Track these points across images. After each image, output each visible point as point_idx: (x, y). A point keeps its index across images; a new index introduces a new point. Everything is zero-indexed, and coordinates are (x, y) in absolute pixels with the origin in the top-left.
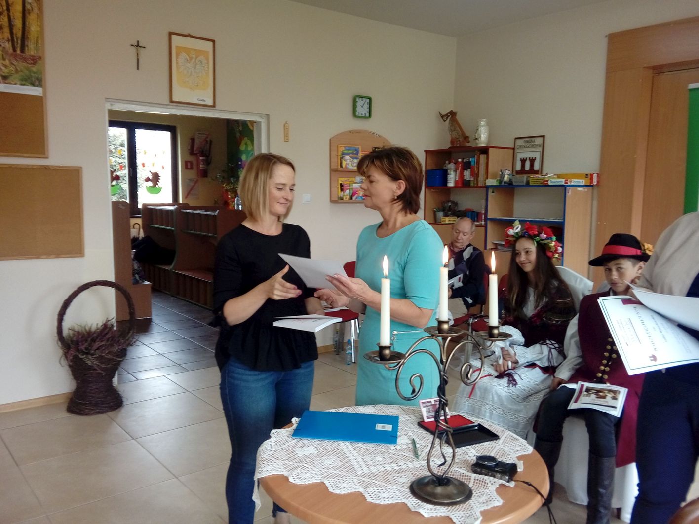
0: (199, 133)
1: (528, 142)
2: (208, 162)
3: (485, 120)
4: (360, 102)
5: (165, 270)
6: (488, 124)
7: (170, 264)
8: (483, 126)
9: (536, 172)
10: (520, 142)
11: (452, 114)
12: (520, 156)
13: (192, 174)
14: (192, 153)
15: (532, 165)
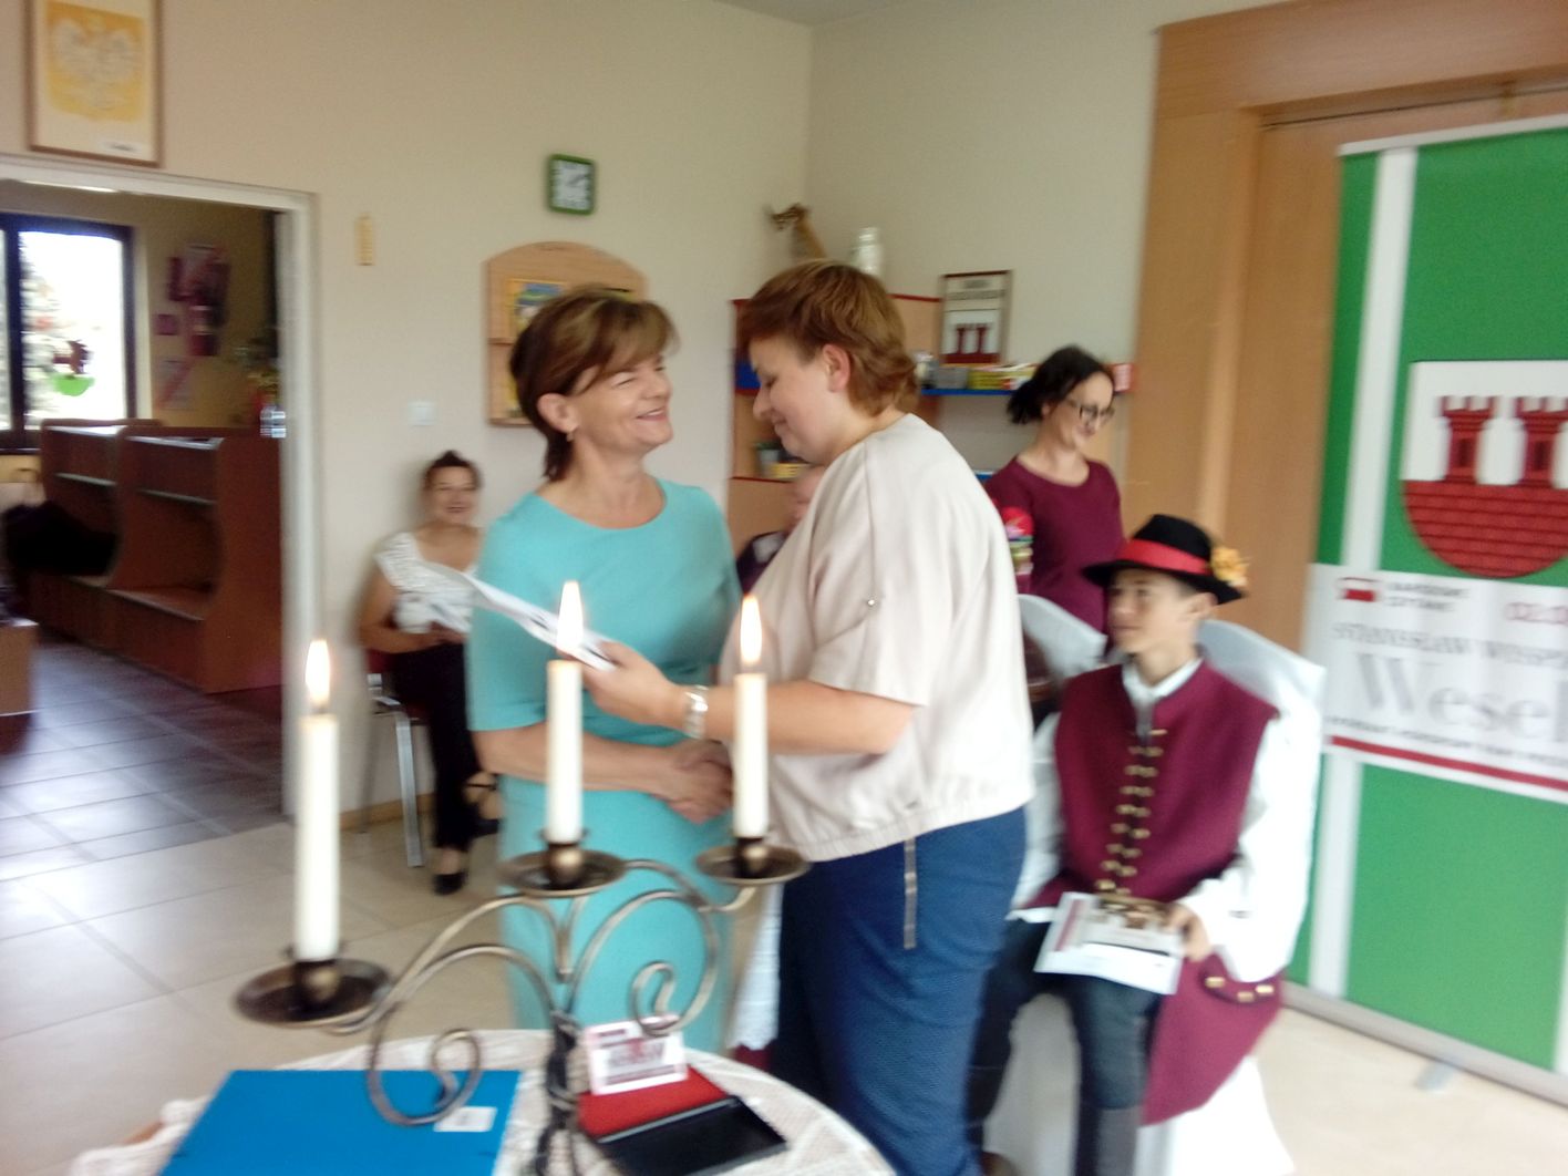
0: (193, 247)
1: (970, 286)
2: (216, 318)
3: (874, 229)
4: (566, 173)
5: (87, 588)
6: (882, 240)
7: (99, 570)
8: (867, 243)
9: (990, 359)
10: (955, 286)
11: (797, 213)
12: (956, 319)
13: (177, 346)
14: (175, 294)
15: (980, 342)
